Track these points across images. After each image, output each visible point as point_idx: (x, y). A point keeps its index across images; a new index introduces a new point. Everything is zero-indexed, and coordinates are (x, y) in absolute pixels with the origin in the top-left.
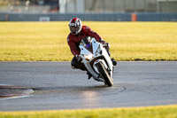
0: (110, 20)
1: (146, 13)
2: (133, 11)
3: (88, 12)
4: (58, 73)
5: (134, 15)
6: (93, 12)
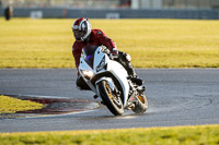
0: (193, 18)
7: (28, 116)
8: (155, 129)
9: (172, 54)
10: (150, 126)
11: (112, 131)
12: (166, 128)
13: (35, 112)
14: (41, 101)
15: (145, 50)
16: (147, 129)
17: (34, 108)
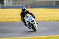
1: (33, 6)
2: (28, 5)
3: (13, 6)
4: (4, 26)
5: (29, 6)
6: (15, 6)
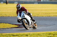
7: (14, 29)
8: (47, 32)
9: (51, 13)
10: (46, 31)
11: (36, 33)
12: (50, 32)
13: (16, 28)
14: (17, 25)
15: (44, 12)
16: (45, 32)
17: (15, 27)
